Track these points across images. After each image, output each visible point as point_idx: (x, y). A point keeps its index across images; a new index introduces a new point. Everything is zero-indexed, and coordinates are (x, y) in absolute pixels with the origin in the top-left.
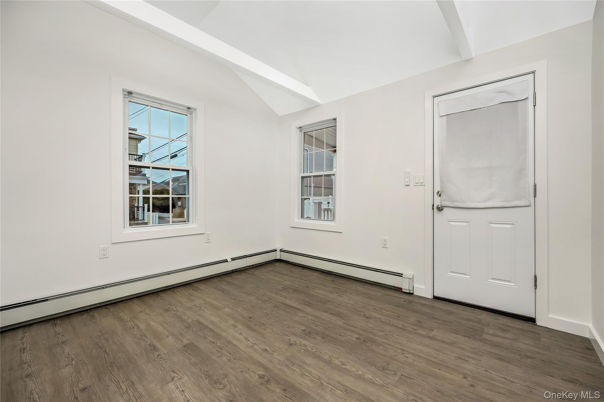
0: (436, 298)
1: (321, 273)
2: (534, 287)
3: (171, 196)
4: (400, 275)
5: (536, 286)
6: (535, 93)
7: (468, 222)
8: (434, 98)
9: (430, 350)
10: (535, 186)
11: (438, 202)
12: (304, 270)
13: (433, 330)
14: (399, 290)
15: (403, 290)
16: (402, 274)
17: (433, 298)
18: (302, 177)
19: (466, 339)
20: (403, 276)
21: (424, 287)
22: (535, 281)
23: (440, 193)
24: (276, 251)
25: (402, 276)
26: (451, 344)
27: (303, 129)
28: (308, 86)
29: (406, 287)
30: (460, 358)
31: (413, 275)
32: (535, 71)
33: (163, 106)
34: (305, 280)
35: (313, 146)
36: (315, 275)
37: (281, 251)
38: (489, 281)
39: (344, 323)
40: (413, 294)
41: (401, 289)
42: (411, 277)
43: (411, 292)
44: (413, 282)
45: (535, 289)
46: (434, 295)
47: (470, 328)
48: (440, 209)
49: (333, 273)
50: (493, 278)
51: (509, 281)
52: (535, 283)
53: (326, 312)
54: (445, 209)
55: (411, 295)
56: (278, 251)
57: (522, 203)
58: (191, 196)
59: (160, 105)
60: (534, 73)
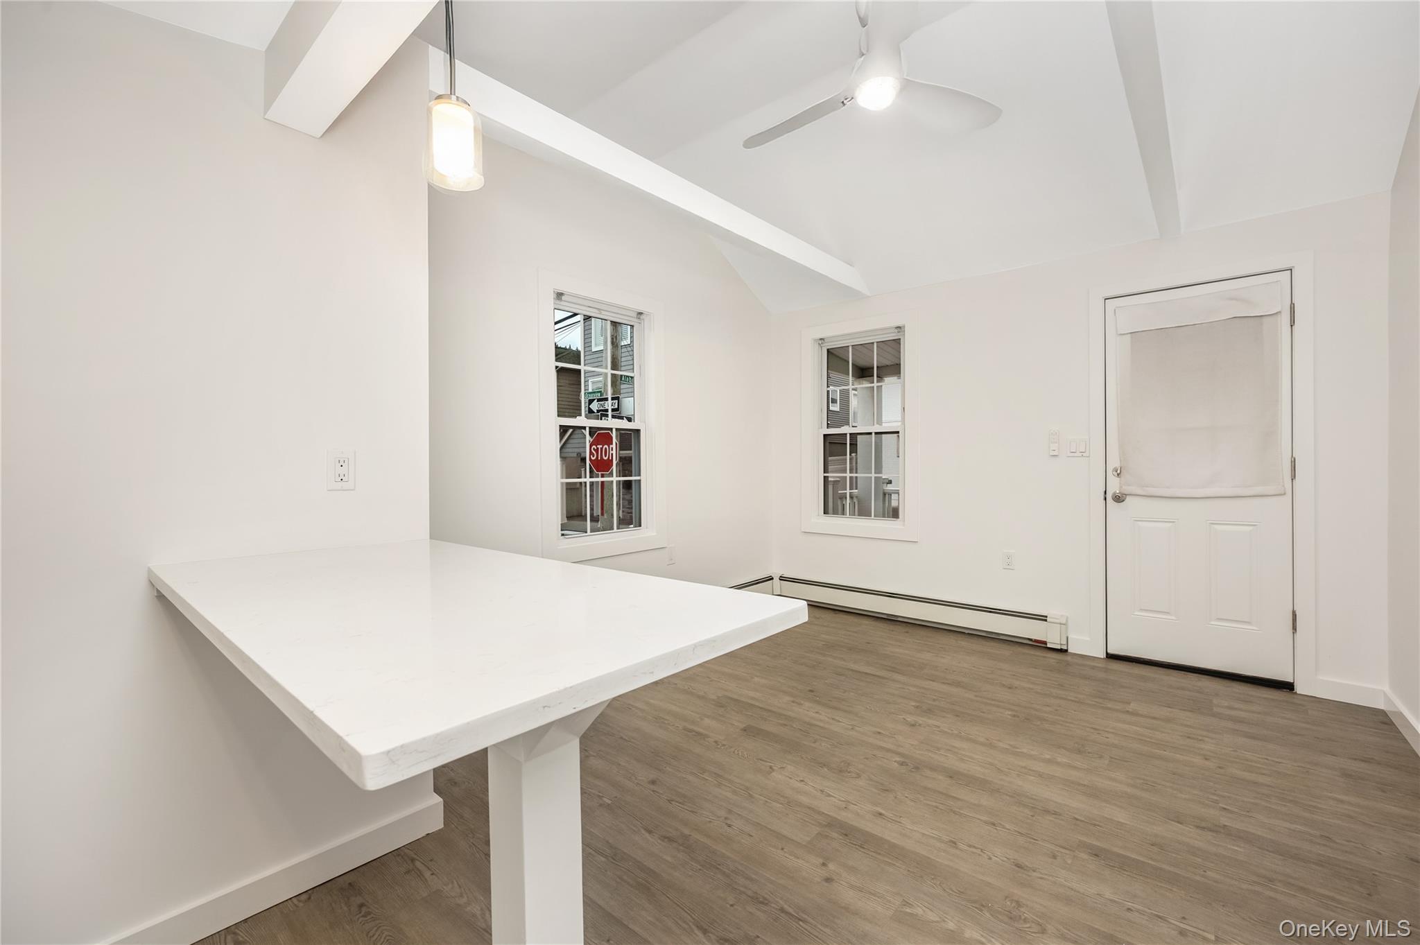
0: (1110, 657)
1: (873, 619)
2: (1291, 631)
3: (615, 479)
4: (1043, 618)
5: (1295, 628)
6: (1294, 304)
7: (1174, 522)
8: (1107, 301)
9: (1138, 729)
10: (1293, 462)
11: (1114, 487)
12: (837, 615)
13: (1129, 703)
14: (1040, 645)
15: (1048, 646)
16: (1046, 617)
17: (1107, 657)
18: (824, 435)
19: (1188, 714)
20: (1048, 619)
21: (1088, 639)
22: (1293, 620)
23: (1119, 472)
24: (772, 579)
25: (1046, 620)
26: (1168, 720)
27: (827, 342)
28: (851, 265)
29: (1054, 641)
30: (1189, 737)
31: (1067, 618)
32: (1293, 267)
33: (603, 313)
34: (856, 632)
35: (848, 375)
36: (867, 622)
37: (782, 579)
38: (1212, 623)
39: (976, 696)
40: (1066, 651)
41: (1045, 643)
42: (1064, 622)
43: (1065, 648)
44: (1067, 629)
45: (1293, 633)
46: (1108, 651)
47: (1189, 700)
48: (1119, 499)
49: (899, 619)
50: (1218, 619)
51: (1249, 623)
52: (1293, 624)
53: (933, 681)
54: (1128, 499)
55: (1064, 653)
56: (776, 580)
57: (1270, 489)
58: (643, 478)
59: (598, 312)
60: (1291, 270)
